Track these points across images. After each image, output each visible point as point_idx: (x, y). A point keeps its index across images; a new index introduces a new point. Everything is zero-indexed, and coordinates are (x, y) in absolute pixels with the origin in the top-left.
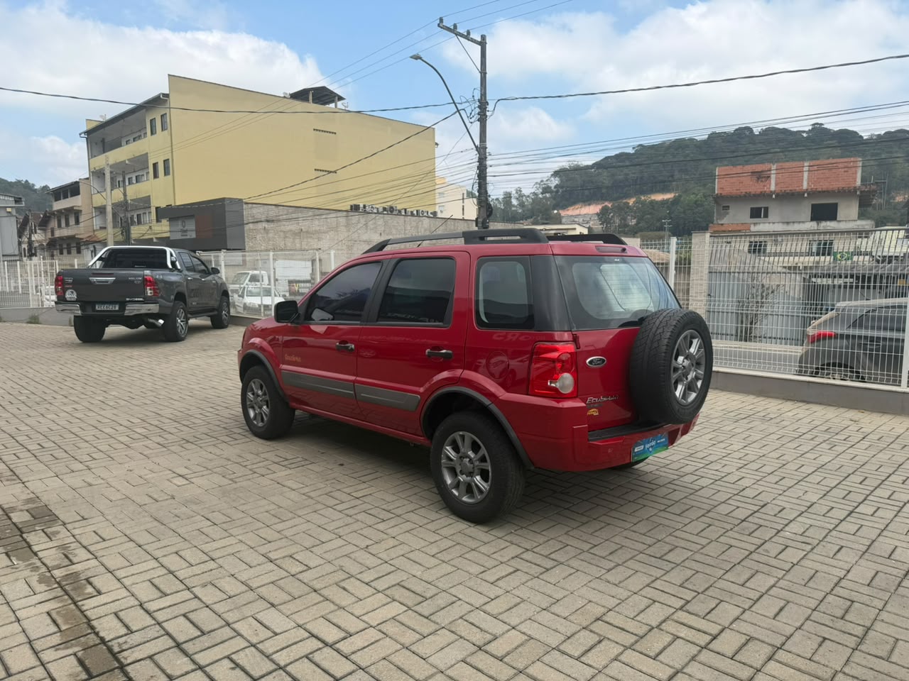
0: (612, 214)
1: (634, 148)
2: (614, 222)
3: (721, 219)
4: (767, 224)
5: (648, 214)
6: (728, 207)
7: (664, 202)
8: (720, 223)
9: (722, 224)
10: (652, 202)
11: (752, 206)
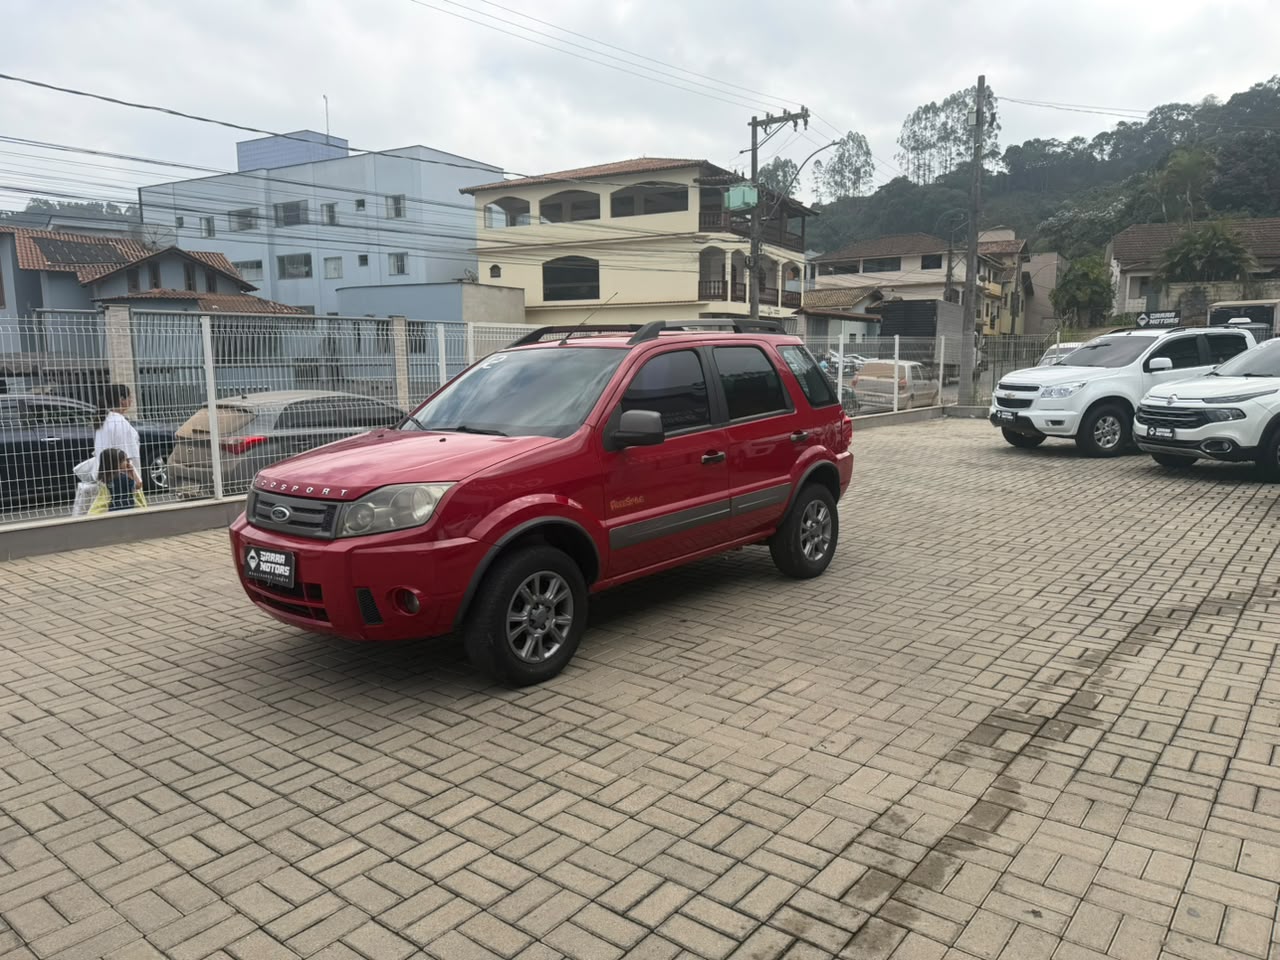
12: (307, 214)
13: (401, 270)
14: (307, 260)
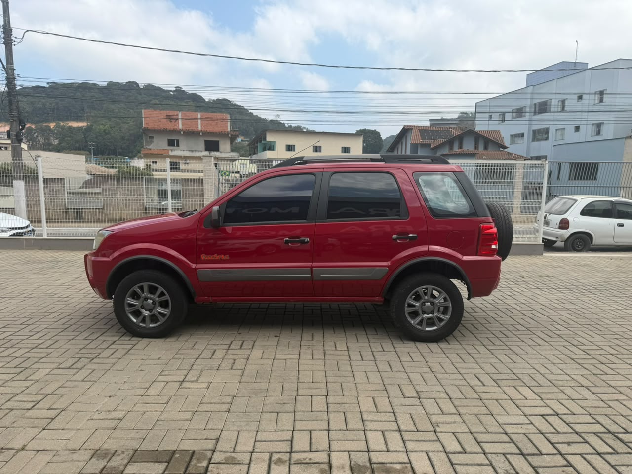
0: (36, 134)
1: (48, 83)
2: (39, 140)
3: (149, 145)
4: (180, 151)
5: (69, 137)
6: (153, 137)
7: (79, 129)
8: (148, 148)
9: (150, 149)
10: (70, 128)
11: (170, 138)
12: (550, 108)
13: (599, 133)
14: (547, 131)
